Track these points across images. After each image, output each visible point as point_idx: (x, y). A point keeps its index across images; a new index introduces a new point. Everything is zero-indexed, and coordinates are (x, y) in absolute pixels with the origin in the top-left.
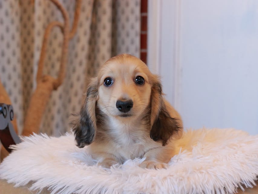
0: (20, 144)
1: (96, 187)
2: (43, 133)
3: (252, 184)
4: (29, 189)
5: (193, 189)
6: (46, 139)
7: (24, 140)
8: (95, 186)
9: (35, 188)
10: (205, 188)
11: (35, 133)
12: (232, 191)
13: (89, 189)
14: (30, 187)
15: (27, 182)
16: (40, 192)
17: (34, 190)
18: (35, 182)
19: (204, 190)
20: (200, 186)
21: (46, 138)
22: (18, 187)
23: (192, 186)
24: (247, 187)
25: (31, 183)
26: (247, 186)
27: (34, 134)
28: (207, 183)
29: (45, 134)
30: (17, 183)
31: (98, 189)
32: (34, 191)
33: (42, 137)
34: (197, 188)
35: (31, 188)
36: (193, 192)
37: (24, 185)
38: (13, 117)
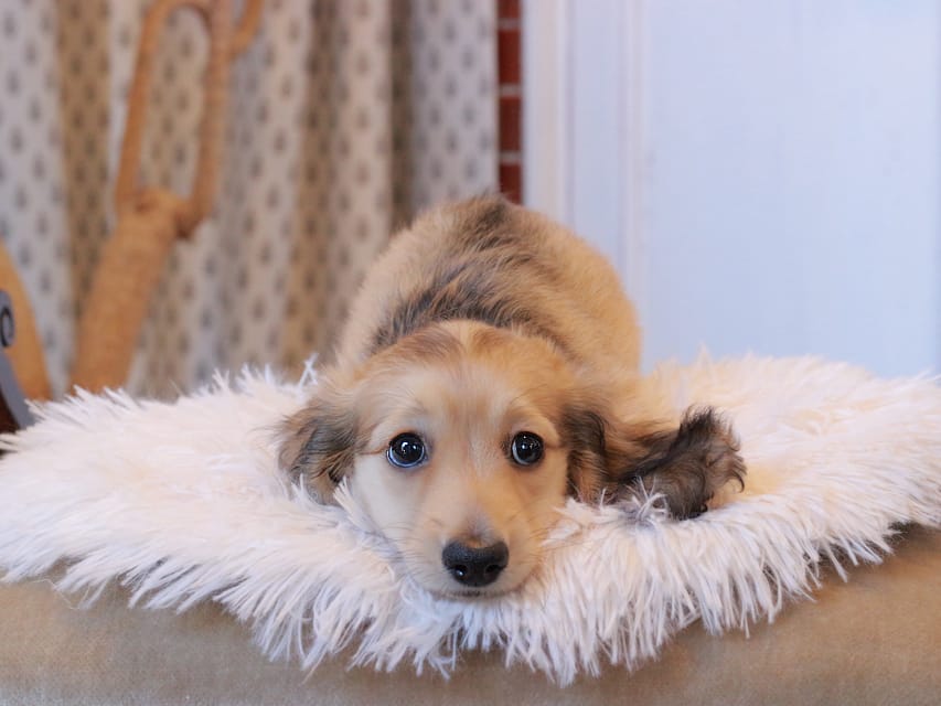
0: (30, 430)
1: (297, 582)
2: (114, 388)
3: (876, 548)
4: (55, 587)
5: (649, 583)
6: (123, 409)
7: (42, 415)
8: (293, 578)
9: (79, 580)
10: (697, 580)
11: (84, 387)
12: (797, 581)
13: (269, 587)
14: (60, 578)
15: (48, 564)
16: (97, 595)
17: (75, 589)
18: (76, 561)
19: (694, 586)
20: (680, 570)
21: (124, 406)
22: (18, 579)
23: (648, 573)
24: (856, 562)
25: (61, 566)
26: (858, 557)
27: (81, 392)
28: (702, 558)
29: (120, 390)
30: (15, 566)
31: (306, 588)
32: (73, 595)
33: (107, 403)
34: (664, 578)
35: (64, 583)
36: (652, 592)
37: (38, 571)
38: (11, 335)
